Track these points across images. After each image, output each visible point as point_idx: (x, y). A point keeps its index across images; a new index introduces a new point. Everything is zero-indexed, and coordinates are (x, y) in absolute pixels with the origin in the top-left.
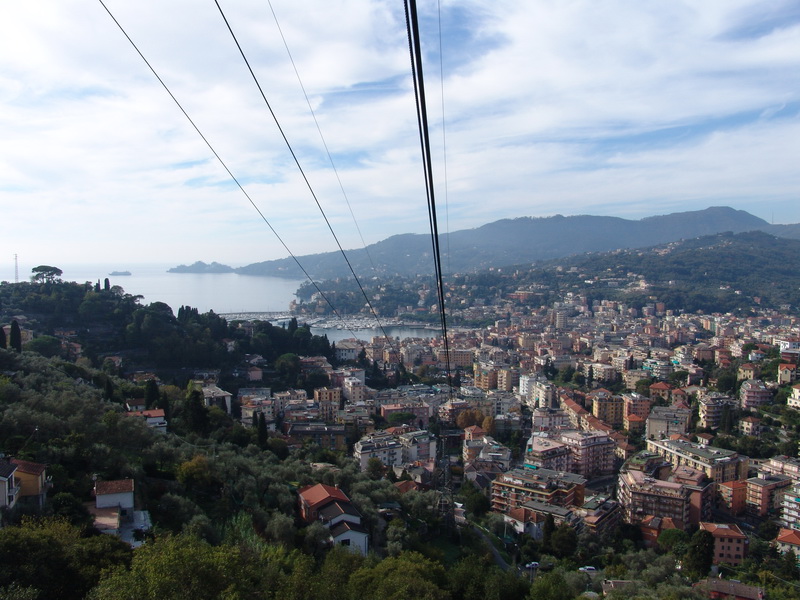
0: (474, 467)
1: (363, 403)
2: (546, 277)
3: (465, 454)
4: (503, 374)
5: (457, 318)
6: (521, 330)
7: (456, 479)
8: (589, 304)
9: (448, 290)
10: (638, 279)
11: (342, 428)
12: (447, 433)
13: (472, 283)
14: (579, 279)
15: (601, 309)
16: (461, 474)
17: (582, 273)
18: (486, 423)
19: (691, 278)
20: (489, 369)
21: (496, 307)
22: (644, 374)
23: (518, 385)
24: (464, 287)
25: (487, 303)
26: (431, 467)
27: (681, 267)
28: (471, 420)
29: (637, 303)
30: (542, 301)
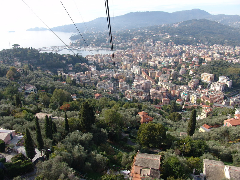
0: (121, 88)
1: (96, 75)
2: (142, 34)
3: (120, 86)
4: (129, 65)
5: (117, 47)
6: (134, 51)
7: (118, 91)
8: (154, 42)
9: (115, 38)
10: (168, 35)
11: (93, 81)
12: (115, 81)
13: (121, 36)
14: (151, 35)
15: (157, 44)
16: (119, 90)
17: (152, 32)
18: (124, 78)
19: (182, 34)
20: (125, 64)
21: (128, 43)
22: (162, 65)
23: (132, 68)
24: (119, 37)
25: (126, 42)
26: (113, 89)
27: (180, 31)
28: (121, 78)
29: (166, 42)
30: (141, 41)
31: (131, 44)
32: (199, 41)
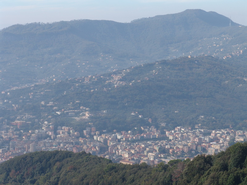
2: (34, 109)
8: (55, 129)
10: (86, 111)
14: (53, 111)
15: (61, 133)
17: (55, 106)
21: (3, 132)
29: (80, 127)
30: (30, 127)
31: (10, 134)
32: (150, 121)
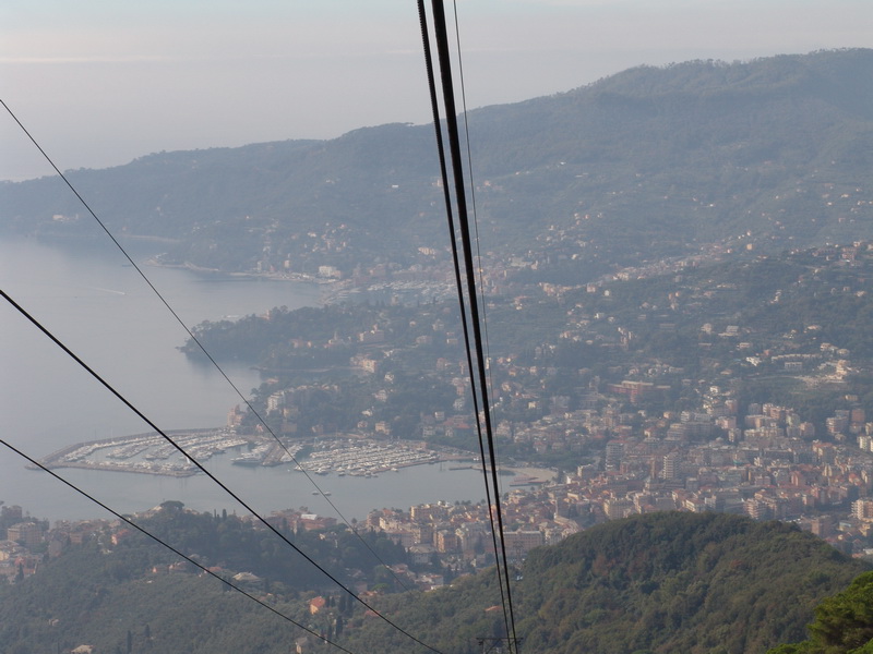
5: (522, 444)
8: (741, 418)
10: (837, 357)
13: (548, 363)
15: (758, 422)
21: (588, 413)
24: (533, 370)
25: (572, 407)
29: (817, 409)
30: (667, 401)
31: (608, 420)
